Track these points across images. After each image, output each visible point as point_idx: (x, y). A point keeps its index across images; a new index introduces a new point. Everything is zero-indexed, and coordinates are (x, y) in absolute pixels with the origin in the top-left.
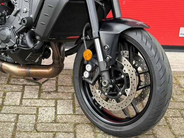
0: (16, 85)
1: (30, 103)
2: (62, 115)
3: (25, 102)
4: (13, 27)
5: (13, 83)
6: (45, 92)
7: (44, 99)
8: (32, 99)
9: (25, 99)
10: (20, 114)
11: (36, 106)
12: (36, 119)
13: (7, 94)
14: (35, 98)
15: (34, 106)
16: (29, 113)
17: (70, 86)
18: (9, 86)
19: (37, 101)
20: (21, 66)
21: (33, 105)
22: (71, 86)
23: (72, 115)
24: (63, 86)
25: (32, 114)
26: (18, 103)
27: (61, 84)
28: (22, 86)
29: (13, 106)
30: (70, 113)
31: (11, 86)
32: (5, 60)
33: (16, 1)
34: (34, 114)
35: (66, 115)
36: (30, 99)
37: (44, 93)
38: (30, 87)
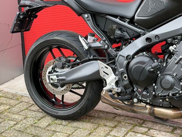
4: (175, 74)
20: (181, 109)
32: (161, 105)
33: (177, 49)
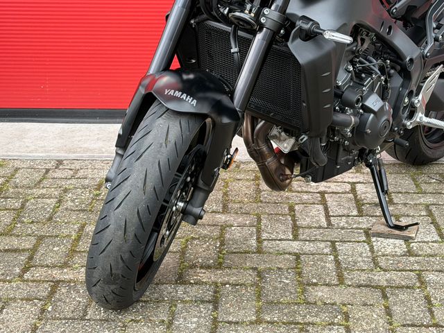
0: (306, 192)
1: (347, 222)
2: (419, 242)
3: (337, 221)
5: (300, 189)
6: (369, 204)
7: (372, 216)
8: (349, 216)
9: (333, 216)
10: (336, 241)
11: (361, 229)
12: (370, 249)
13: (297, 207)
14: (353, 214)
15: (357, 229)
16: (354, 240)
17: (414, 193)
18: (293, 194)
19: (360, 219)
21: (355, 226)
22: (418, 193)
23: (440, 242)
24: (401, 193)
25: (358, 242)
26: (324, 222)
27: (396, 190)
28: (319, 195)
29: (315, 227)
30: (434, 239)
31: (299, 195)
34: (364, 241)
35: (427, 242)
36: (343, 216)
37: (368, 206)
38: (334, 195)
